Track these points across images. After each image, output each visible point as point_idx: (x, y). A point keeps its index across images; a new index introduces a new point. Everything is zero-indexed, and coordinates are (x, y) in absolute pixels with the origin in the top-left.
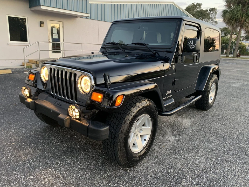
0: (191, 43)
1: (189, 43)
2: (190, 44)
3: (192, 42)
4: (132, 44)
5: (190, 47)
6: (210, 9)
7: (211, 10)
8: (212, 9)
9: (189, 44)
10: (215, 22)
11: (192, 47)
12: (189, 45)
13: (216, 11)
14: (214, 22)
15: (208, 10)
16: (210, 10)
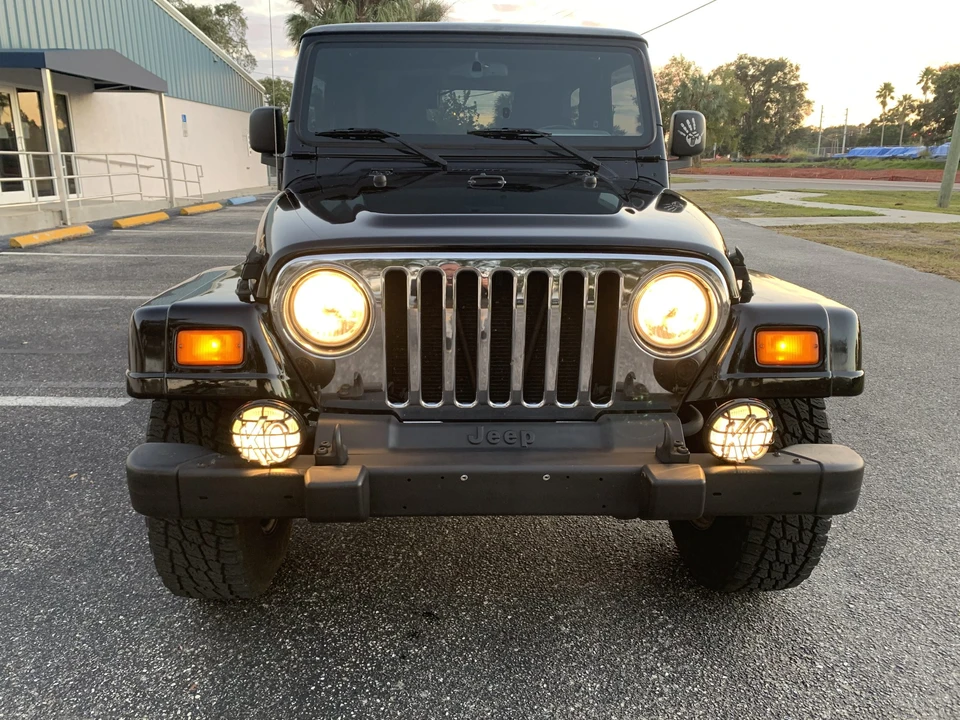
0: (690, 126)
1: (682, 125)
2: (688, 129)
3: (692, 124)
4: (468, 133)
5: (689, 141)
6: (217, 8)
7: (222, 10)
8: (224, 6)
9: (685, 128)
10: (247, 56)
11: (693, 140)
12: (684, 132)
13: (243, 17)
14: (242, 58)
15: (214, 10)
16: (219, 11)
